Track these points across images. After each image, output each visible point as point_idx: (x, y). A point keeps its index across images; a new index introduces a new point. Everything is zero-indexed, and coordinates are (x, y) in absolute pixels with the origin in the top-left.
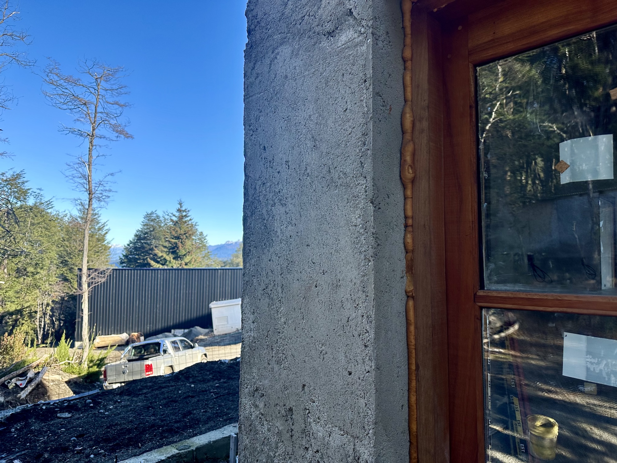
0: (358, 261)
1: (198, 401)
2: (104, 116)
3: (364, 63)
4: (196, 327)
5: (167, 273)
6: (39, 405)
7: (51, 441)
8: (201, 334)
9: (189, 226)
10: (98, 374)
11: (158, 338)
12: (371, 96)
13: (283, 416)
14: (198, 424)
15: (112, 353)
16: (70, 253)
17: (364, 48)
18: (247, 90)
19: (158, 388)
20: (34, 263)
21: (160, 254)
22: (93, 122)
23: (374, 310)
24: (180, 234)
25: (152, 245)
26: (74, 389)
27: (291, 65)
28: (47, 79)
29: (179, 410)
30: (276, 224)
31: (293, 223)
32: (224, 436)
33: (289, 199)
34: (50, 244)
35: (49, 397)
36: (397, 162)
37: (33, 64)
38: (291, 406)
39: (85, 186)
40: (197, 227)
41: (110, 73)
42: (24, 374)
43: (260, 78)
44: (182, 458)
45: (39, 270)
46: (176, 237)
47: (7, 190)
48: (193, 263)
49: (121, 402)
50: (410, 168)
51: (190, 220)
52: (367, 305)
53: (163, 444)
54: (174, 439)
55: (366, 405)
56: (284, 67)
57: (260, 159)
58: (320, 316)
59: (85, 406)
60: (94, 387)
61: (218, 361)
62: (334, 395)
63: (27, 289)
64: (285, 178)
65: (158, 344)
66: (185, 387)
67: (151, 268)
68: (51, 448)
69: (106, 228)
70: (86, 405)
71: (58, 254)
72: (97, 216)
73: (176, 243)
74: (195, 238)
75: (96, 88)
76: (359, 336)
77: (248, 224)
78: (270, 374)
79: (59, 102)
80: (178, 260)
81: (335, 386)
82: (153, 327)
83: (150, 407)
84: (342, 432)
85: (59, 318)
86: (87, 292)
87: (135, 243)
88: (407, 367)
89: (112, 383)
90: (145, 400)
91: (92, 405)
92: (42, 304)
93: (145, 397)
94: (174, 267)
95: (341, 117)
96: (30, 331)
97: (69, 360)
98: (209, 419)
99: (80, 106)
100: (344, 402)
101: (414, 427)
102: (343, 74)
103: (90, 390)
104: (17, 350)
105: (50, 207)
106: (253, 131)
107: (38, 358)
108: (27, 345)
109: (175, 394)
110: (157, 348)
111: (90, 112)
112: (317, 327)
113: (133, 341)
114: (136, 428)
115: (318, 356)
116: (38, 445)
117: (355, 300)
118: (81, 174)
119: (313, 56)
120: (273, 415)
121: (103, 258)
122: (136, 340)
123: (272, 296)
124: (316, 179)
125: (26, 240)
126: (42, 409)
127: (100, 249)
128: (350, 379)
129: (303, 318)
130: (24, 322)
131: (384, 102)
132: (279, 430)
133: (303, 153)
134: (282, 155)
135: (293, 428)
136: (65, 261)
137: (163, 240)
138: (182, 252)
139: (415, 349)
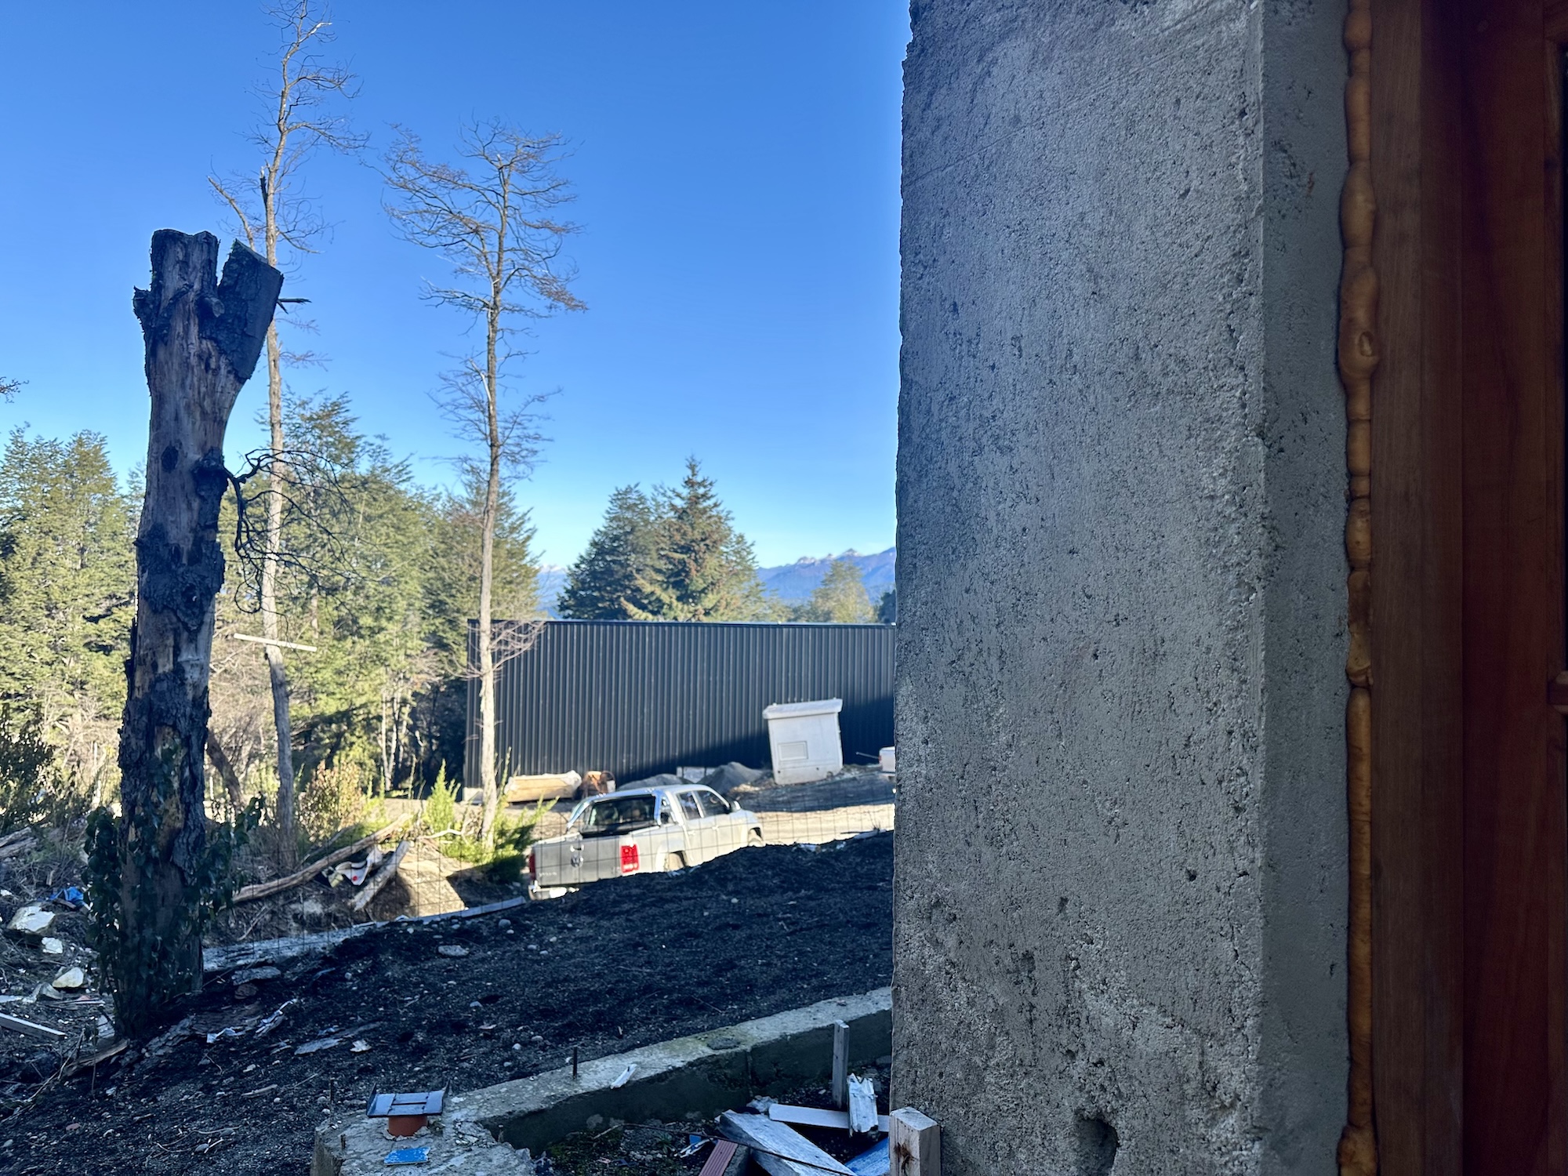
0: (1219, 589)
1: (750, 937)
2: (518, 258)
3: (1237, 65)
4: (733, 763)
5: (664, 632)
6: (398, 924)
7: (429, 1006)
8: (745, 781)
9: (712, 520)
10: (516, 863)
11: (646, 785)
12: (1261, 151)
13: (1008, 972)
14: (751, 992)
15: (545, 817)
16: (450, 584)
17: (1240, 25)
18: (909, 164)
19: (657, 901)
20: (373, 605)
21: (648, 588)
22: (495, 273)
23: (1264, 719)
24: (693, 541)
25: (629, 565)
26: (466, 895)
27: (1031, 88)
28: (394, 177)
29: (706, 957)
30: (983, 500)
31: (1032, 494)
32: (817, 1026)
33: (1021, 435)
34: (406, 563)
35: (413, 910)
36: (1327, 325)
37: (362, 143)
38: (1029, 949)
39: (482, 426)
40: (730, 523)
41: (532, 151)
42: (360, 856)
43: (945, 128)
44: (720, 1068)
45: (384, 623)
46: (682, 547)
47: (313, 440)
48: (722, 610)
49: (573, 929)
50: (1365, 339)
51: (716, 505)
52: (1244, 704)
53: (671, 1033)
54: (697, 1024)
55: (1237, 955)
56: (1011, 96)
57: (942, 336)
58: (1108, 731)
59: (497, 934)
60: (510, 894)
61: (791, 846)
62: (1146, 927)
63: (361, 667)
64: (1011, 381)
65: (650, 800)
66: (717, 902)
67: (629, 620)
68: (430, 1022)
69: (527, 526)
70: (499, 931)
71: (425, 587)
72: (506, 499)
73: (683, 562)
74: (725, 550)
75: (501, 191)
76: (1220, 782)
77: (910, 501)
78: (972, 869)
79: (418, 230)
80: (688, 603)
81: (1151, 906)
82: (635, 760)
83: (638, 945)
84: (1169, 1021)
85: (429, 732)
86: (491, 674)
87: (591, 562)
88: (1345, 867)
89: (548, 886)
90: (627, 928)
91: (511, 931)
92: (393, 699)
93: (628, 920)
94: (681, 620)
95: (1173, 213)
96: (367, 761)
97: (453, 827)
98: (777, 983)
99: (464, 237)
100: (1175, 945)
101: (1364, 1022)
102: (1178, 101)
103: (500, 898)
104: (345, 801)
105: (405, 477)
106: (925, 267)
107: (388, 821)
108: (364, 790)
109: (694, 919)
110: (647, 808)
111: (487, 249)
112: (1099, 759)
113: (592, 792)
114: (610, 992)
115: (1102, 829)
116: (401, 1012)
117: (1208, 692)
118: (473, 398)
119: (1093, 59)
120: (983, 968)
121: (522, 595)
122: (598, 788)
123: (975, 678)
124: (1097, 378)
125: (355, 553)
126: (406, 933)
127: (515, 575)
128: (1191, 889)
129: (1060, 736)
130: (354, 739)
131: (1294, 165)
132: (996, 1004)
133: (1061, 312)
134: (1002, 323)
135: (1033, 1002)
136: (441, 602)
137: (655, 556)
138: (698, 583)
139: (1371, 823)
